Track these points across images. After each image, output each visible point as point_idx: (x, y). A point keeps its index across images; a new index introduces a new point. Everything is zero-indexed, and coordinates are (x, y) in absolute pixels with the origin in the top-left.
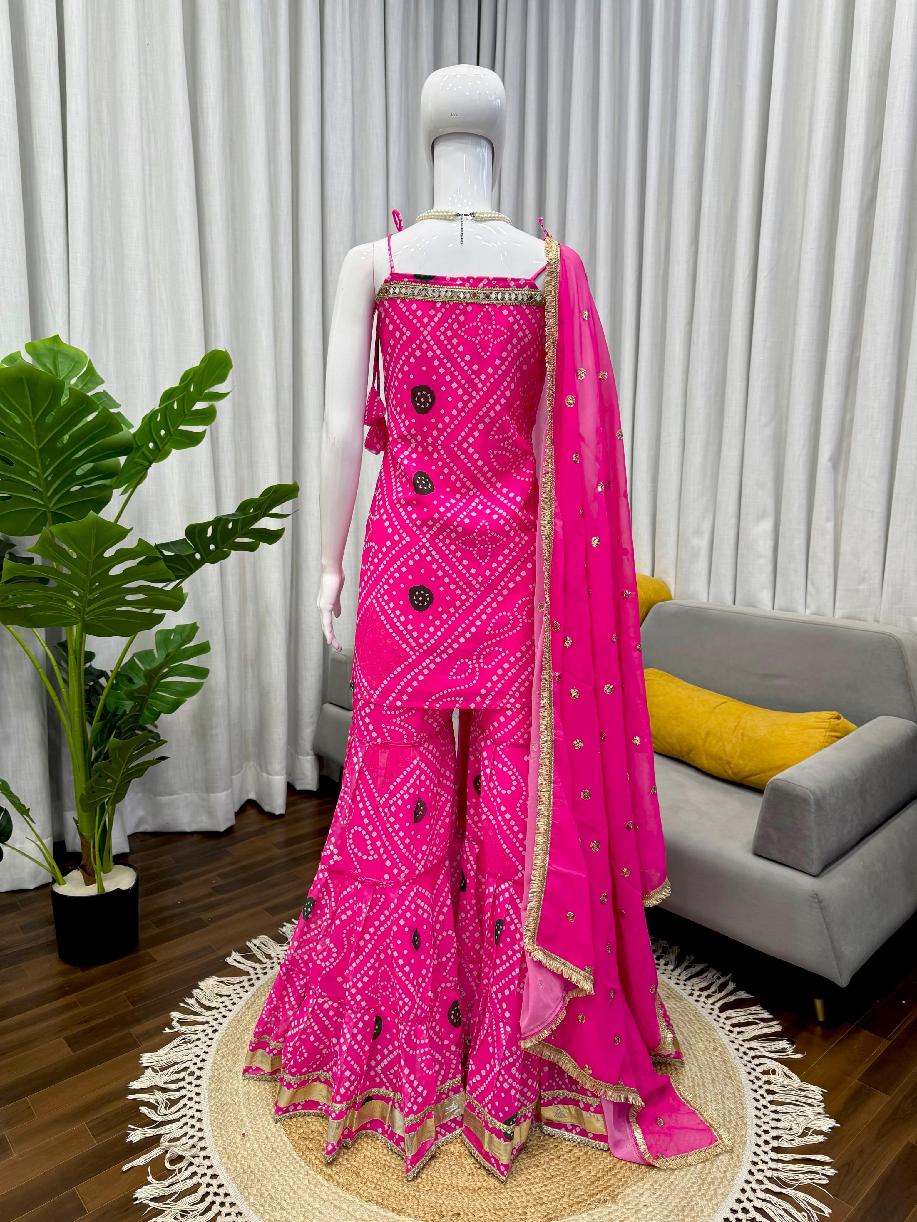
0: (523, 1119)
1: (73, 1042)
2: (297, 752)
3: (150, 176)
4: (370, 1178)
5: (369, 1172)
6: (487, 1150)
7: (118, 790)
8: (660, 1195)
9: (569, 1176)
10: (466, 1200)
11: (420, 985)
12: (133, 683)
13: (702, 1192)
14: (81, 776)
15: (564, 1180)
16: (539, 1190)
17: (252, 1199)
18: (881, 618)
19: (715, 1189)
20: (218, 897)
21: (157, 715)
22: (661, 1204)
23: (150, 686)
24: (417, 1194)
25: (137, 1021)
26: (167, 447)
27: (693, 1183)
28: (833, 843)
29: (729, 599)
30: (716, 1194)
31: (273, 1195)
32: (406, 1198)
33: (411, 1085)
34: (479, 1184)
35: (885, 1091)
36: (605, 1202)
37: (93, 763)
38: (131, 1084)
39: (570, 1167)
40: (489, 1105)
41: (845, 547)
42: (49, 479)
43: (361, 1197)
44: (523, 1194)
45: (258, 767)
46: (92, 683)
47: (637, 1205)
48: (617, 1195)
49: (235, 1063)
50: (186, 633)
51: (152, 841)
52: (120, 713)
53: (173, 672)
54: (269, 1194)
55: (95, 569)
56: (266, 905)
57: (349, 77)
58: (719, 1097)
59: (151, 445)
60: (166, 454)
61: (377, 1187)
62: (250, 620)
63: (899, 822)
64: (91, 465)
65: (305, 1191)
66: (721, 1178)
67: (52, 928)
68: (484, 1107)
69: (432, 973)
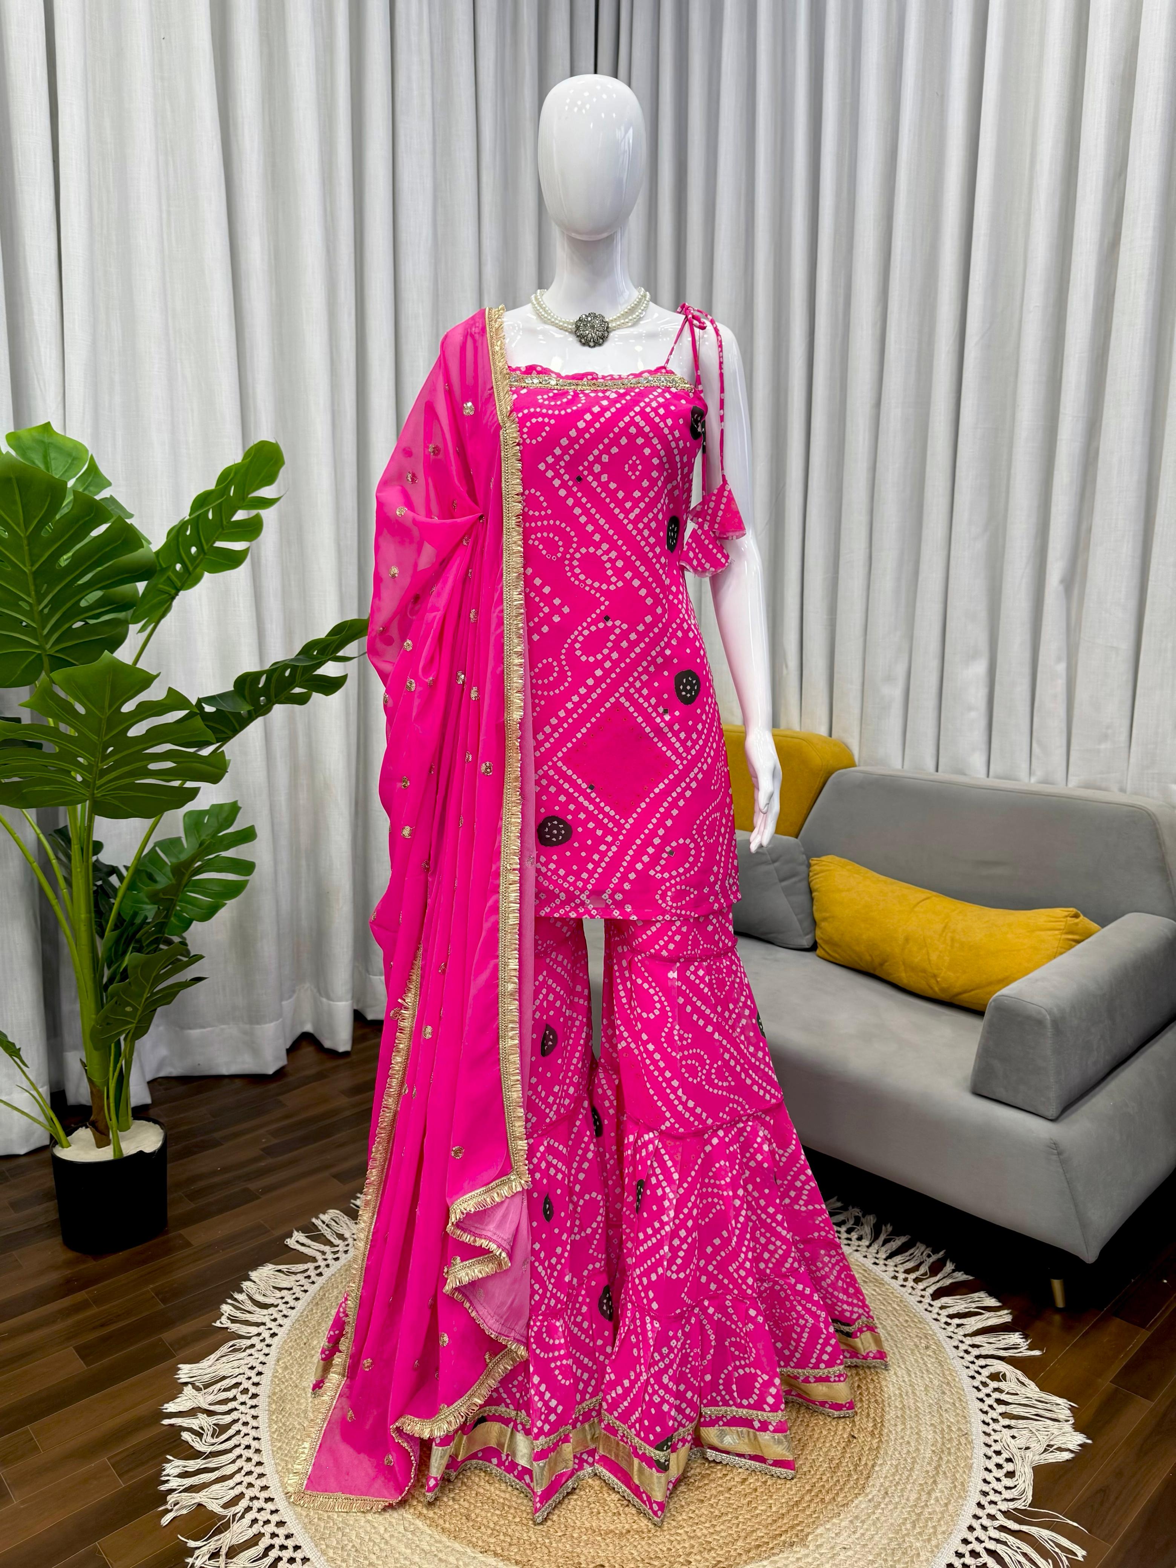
0: (680, 1444)
1: (85, 1352)
2: (367, 971)
3: (169, 212)
4: (485, 1522)
5: (484, 1514)
6: (637, 1482)
7: (139, 1022)
8: (863, 1535)
9: (744, 1515)
10: (611, 1547)
11: (553, 1267)
12: (155, 881)
13: (918, 1530)
14: (90, 1003)
15: (737, 1518)
16: (705, 1531)
17: (331, 1553)
18: (1129, 788)
19: (934, 1527)
20: (269, 1161)
21: (188, 924)
22: (864, 1546)
23: (179, 884)
24: (547, 1541)
25: (168, 1323)
26: (198, 570)
27: (906, 1519)
28: (1075, 1077)
29: (930, 765)
30: (935, 1533)
31: (358, 1546)
32: (534, 1546)
33: (542, 1398)
34: (627, 1526)
35: (1146, 1397)
36: (792, 1545)
37: (106, 987)
38: (166, 1406)
39: (745, 1502)
40: (637, 1425)
41: (1082, 695)
42: (46, 611)
43: (475, 1546)
44: (685, 1537)
45: (315, 990)
46: (100, 883)
47: (833, 1548)
48: (807, 1535)
49: (301, 1376)
50: (224, 815)
51: (181, 1089)
52: (138, 921)
53: (207, 867)
54: (353, 1546)
55: (110, 728)
56: (334, 1170)
57: (427, 83)
58: (935, 1408)
59: (178, 567)
60: (197, 580)
61: (495, 1533)
62: (303, 797)
63: (1157, 1049)
64: (98, 594)
65: (400, 1541)
66: (942, 1513)
67: (53, 1204)
68: (630, 1428)
69: (569, 1252)
